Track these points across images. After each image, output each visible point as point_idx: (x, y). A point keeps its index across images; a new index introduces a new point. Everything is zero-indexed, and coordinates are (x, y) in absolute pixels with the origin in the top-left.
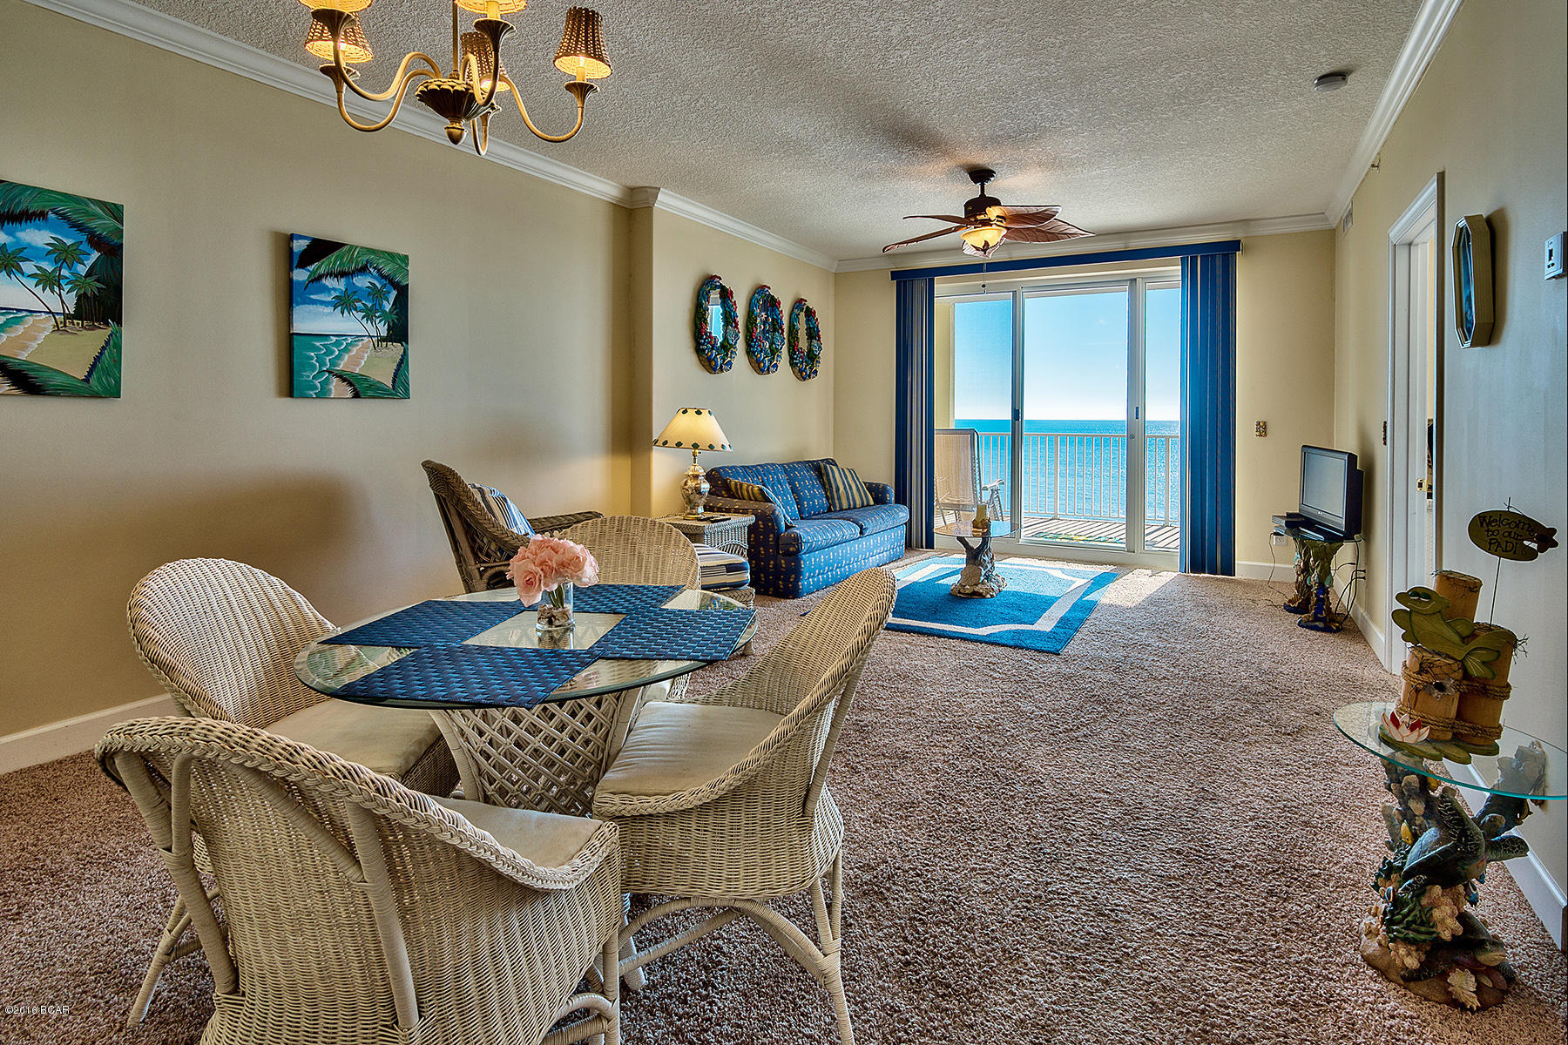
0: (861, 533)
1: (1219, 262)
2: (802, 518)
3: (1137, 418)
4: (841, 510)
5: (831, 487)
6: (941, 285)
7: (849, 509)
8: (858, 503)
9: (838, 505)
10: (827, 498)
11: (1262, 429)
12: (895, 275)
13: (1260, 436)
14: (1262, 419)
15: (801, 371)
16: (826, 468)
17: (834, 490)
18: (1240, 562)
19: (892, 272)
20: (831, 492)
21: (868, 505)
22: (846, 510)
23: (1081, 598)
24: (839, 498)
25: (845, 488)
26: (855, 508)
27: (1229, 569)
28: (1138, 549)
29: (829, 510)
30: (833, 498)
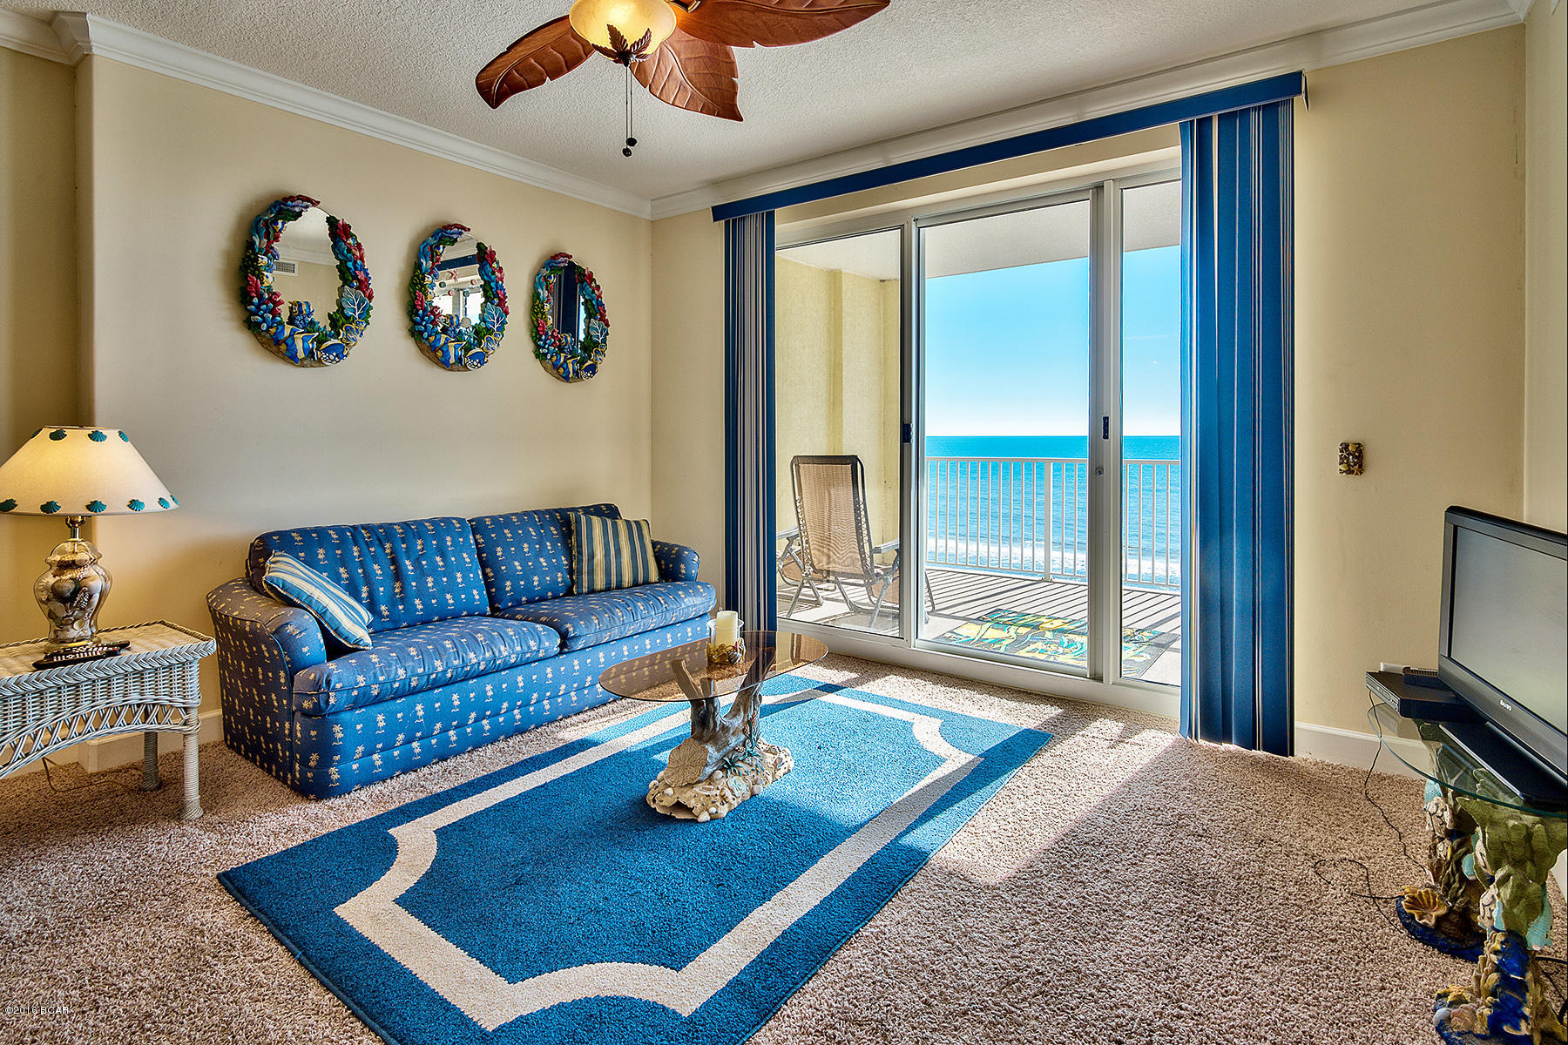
0: (562, 646)
1: (1256, 121)
2: (496, 612)
3: (1106, 437)
4: (592, 591)
5: (580, 553)
6: (786, 224)
7: (608, 589)
8: (627, 578)
9: (585, 584)
10: (571, 572)
11: (1354, 459)
12: (719, 212)
13: (1349, 472)
14: (1352, 437)
15: (556, 367)
16: (578, 521)
17: (585, 558)
18: (1304, 724)
19: (713, 208)
20: (580, 561)
21: (646, 582)
22: (601, 591)
23: (902, 835)
24: (591, 572)
25: (607, 554)
26: (619, 587)
27: (1281, 741)
28: (1110, 675)
29: (569, 592)
30: (580, 572)
